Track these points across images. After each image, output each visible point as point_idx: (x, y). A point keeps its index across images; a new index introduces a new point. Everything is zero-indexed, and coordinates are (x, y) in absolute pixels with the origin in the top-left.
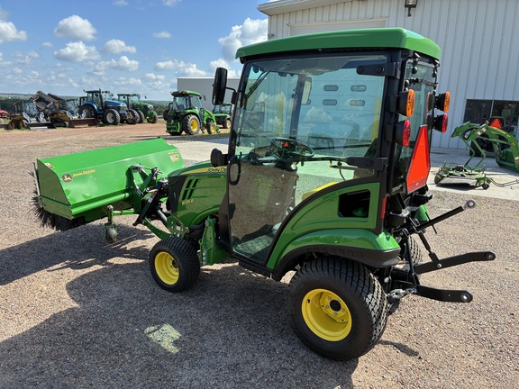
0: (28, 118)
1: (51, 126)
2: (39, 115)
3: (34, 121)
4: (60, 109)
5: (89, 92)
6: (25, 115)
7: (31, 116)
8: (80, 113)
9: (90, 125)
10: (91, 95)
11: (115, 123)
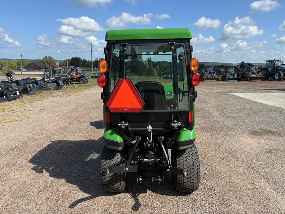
0: (229, 76)
1: (239, 80)
2: (234, 74)
3: (231, 77)
4: (248, 71)
5: (267, 61)
6: (228, 74)
7: (231, 75)
8: (258, 73)
9: (262, 80)
10: (268, 63)
11: (279, 80)
